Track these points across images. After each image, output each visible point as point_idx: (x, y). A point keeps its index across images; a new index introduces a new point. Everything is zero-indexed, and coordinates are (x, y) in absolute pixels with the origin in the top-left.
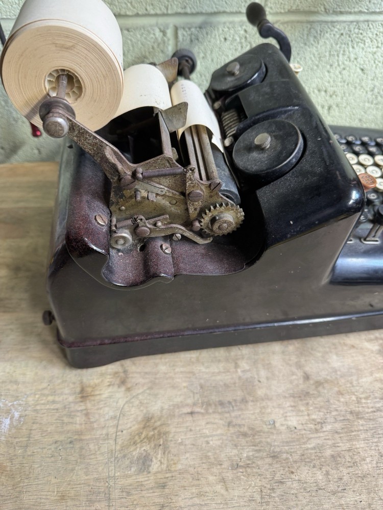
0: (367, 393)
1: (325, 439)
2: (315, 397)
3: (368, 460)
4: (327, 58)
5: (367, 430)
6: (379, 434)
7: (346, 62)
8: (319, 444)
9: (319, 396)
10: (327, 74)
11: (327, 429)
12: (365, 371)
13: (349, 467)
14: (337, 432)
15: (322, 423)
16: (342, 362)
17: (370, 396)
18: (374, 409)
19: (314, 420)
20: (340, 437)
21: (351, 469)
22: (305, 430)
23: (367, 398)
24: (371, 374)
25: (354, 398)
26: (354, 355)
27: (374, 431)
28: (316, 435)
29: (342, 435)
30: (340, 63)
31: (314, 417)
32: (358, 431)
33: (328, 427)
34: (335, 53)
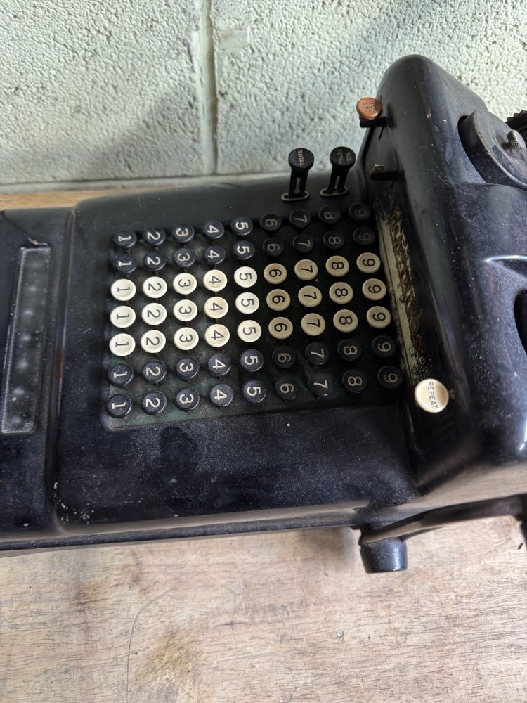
0: (470, 588)
1: (409, 657)
2: (400, 597)
3: (462, 684)
4: (469, 23)
5: (465, 642)
6: (480, 647)
7: (498, 31)
8: (400, 664)
9: (406, 594)
10: (465, 49)
11: (413, 643)
12: (472, 556)
13: (437, 694)
14: (425, 647)
15: (407, 634)
16: (441, 543)
17: (474, 593)
18: (477, 612)
19: (395, 629)
20: (429, 654)
21: (438, 696)
22: (383, 644)
23: (469, 596)
24: (480, 559)
25: (452, 596)
26: (459, 531)
27: (474, 643)
28: (397, 651)
29: (432, 650)
30: (489, 33)
31: (396, 625)
32: (453, 644)
33: (413, 640)
34: (482, 15)
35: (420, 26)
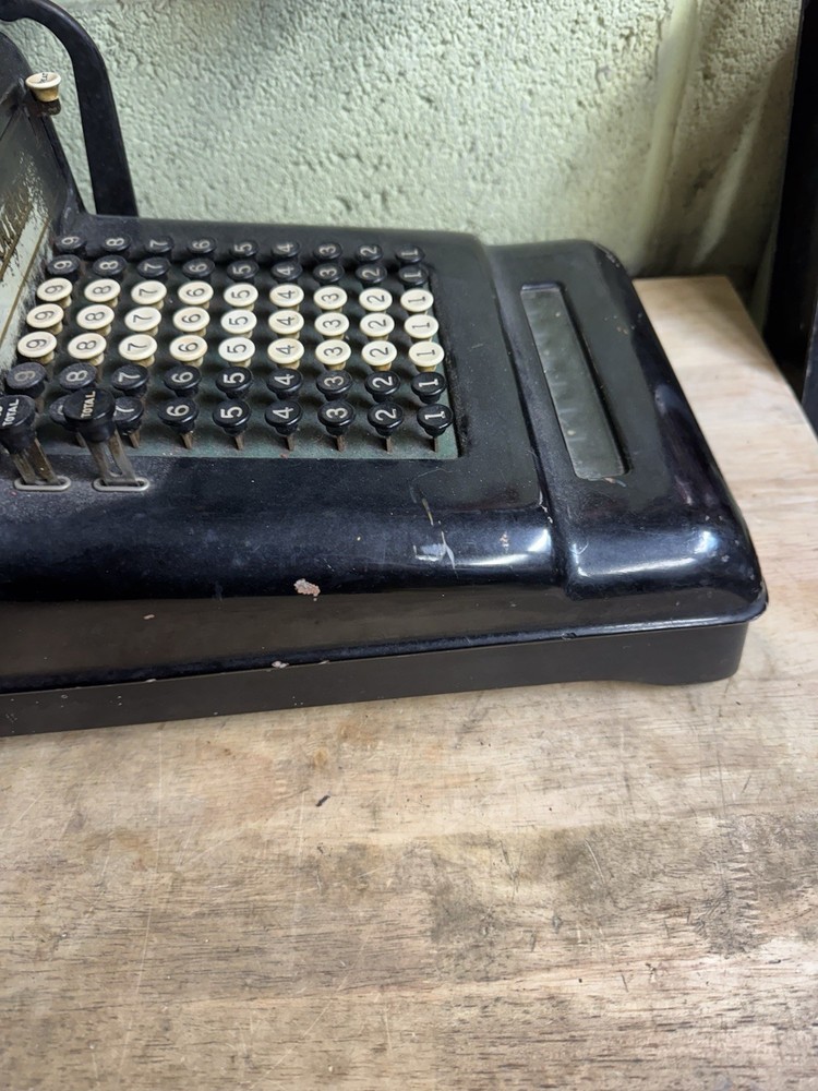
0: (205, 867)
1: (49, 978)
2: (74, 873)
3: (128, 1037)
5: (162, 961)
6: (187, 972)
8: (27, 989)
9: (88, 869)
11: (67, 955)
12: (228, 813)
13: (73, 1051)
14: (85, 962)
15: (61, 938)
16: (179, 790)
17: (209, 875)
18: (205, 910)
19: (43, 929)
20: (88, 976)
21: (75, 1056)
22: (11, 952)
23: (199, 881)
24: (240, 819)
25: (167, 879)
26: (218, 772)
27: (177, 963)
28: (31, 967)
29: (94, 970)
31: (47, 920)
32: (139, 962)
33: (69, 949)
34: (344, 62)
35: (264, 84)
